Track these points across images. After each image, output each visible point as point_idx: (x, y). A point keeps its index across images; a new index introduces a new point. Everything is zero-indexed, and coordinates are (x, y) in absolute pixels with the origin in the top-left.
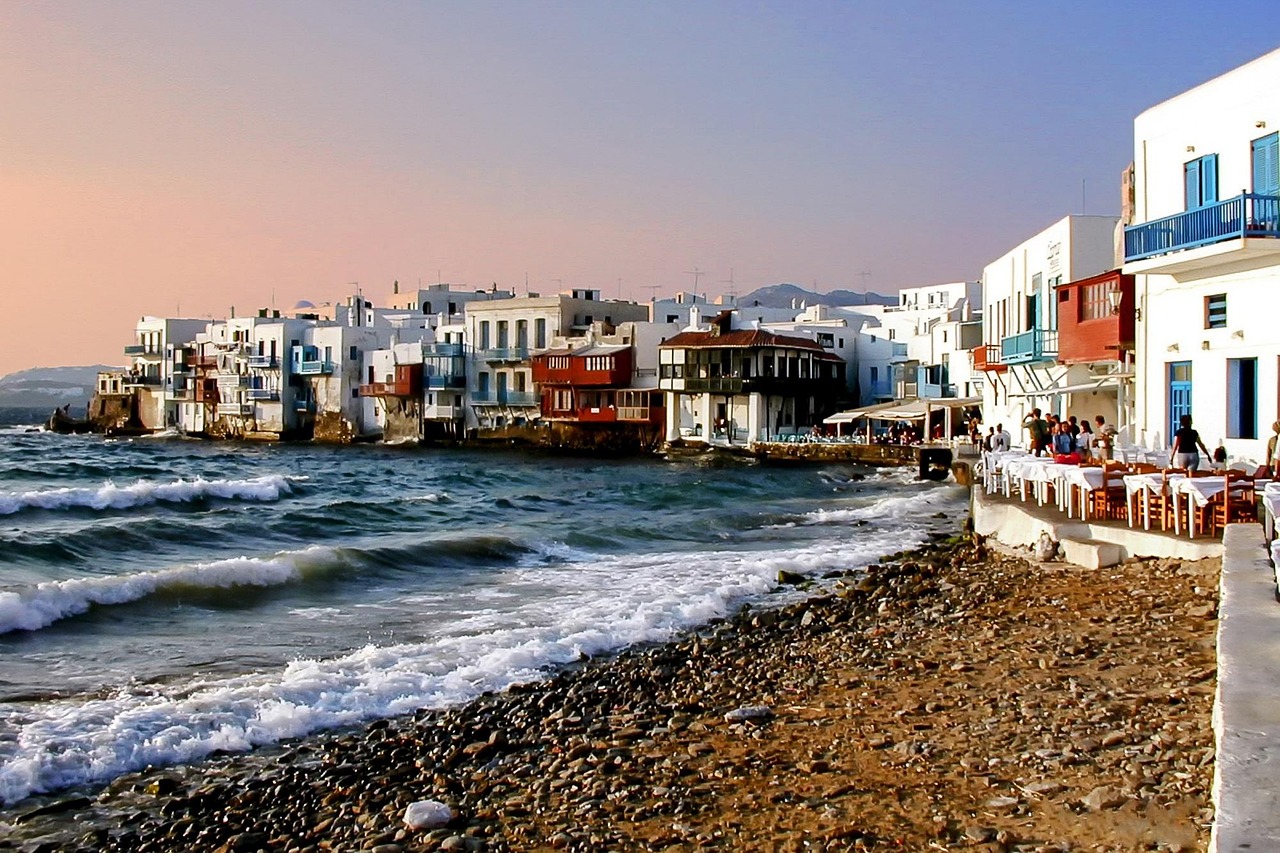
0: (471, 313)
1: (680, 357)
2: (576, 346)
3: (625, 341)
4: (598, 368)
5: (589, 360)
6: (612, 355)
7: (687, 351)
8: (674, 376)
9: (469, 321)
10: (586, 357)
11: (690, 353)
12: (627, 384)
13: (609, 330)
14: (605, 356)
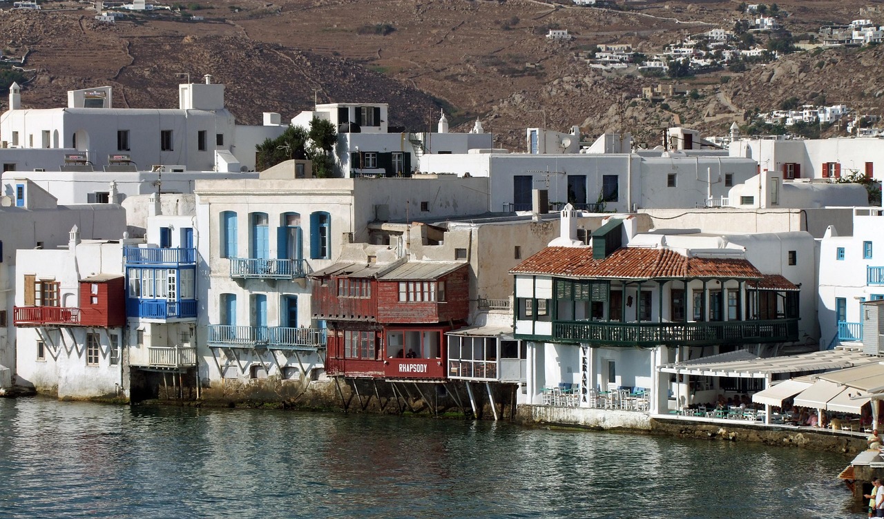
0: (204, 198)
1: (544, 290)
2: (381, 264)
3: (459, 253)
4: (419, 299)
5: (403, 286)
6: (440, 279)
7: (555, 281)
8: (535, 317)
9: (201, 209)
10: (398, 282)
11: (560, 285)
12: (462, 323)
13: (433, 237)
14: (429, 282)
